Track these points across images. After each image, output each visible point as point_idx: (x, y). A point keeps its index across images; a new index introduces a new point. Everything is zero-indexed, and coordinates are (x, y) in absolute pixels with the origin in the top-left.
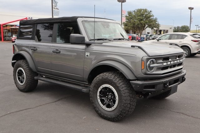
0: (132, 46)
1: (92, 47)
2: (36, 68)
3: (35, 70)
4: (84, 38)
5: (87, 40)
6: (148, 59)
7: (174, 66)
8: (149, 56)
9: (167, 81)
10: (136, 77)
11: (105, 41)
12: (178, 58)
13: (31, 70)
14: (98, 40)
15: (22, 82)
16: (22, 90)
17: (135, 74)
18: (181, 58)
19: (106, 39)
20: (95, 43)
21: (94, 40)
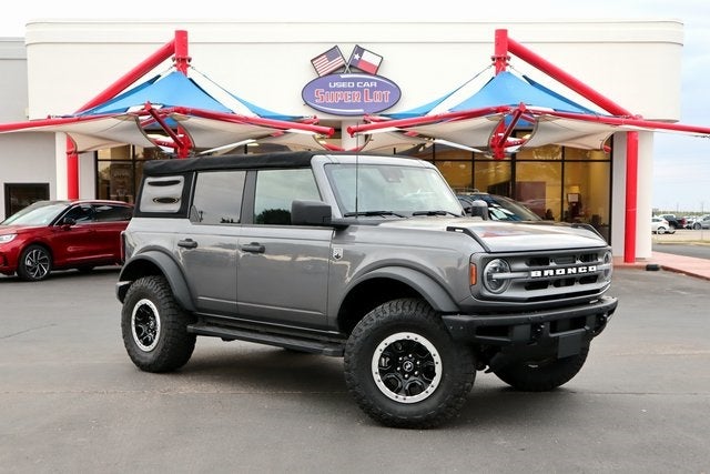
0: (449, 229)
1: (351, 234)
2: (193, 300)
3: (188, 305)
4: (328, 209)
5: (337, 215)
6: (486, 261)
7: (570, 281)
8: (490, 252)
9: (540, 317)
10: (456, 304)
11: (388, 217)
12: (579, 262)
13: (178, 304)
14: (369, 214)
15: (147, 343)
16: (145, 367)
17: (455, 297)
18: (595, 262)
19: (390, 214)
20: (358, 224)
21: (357, 215)
